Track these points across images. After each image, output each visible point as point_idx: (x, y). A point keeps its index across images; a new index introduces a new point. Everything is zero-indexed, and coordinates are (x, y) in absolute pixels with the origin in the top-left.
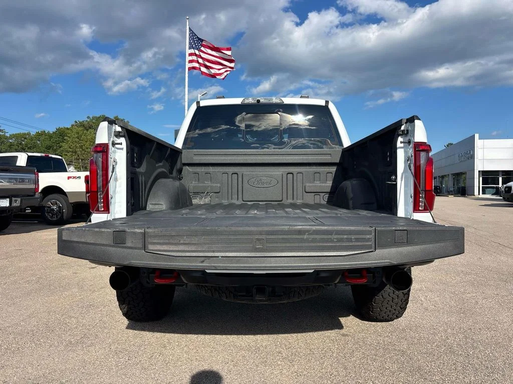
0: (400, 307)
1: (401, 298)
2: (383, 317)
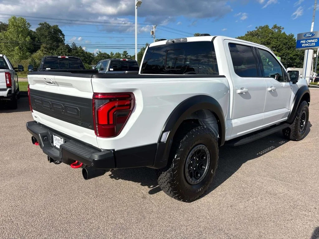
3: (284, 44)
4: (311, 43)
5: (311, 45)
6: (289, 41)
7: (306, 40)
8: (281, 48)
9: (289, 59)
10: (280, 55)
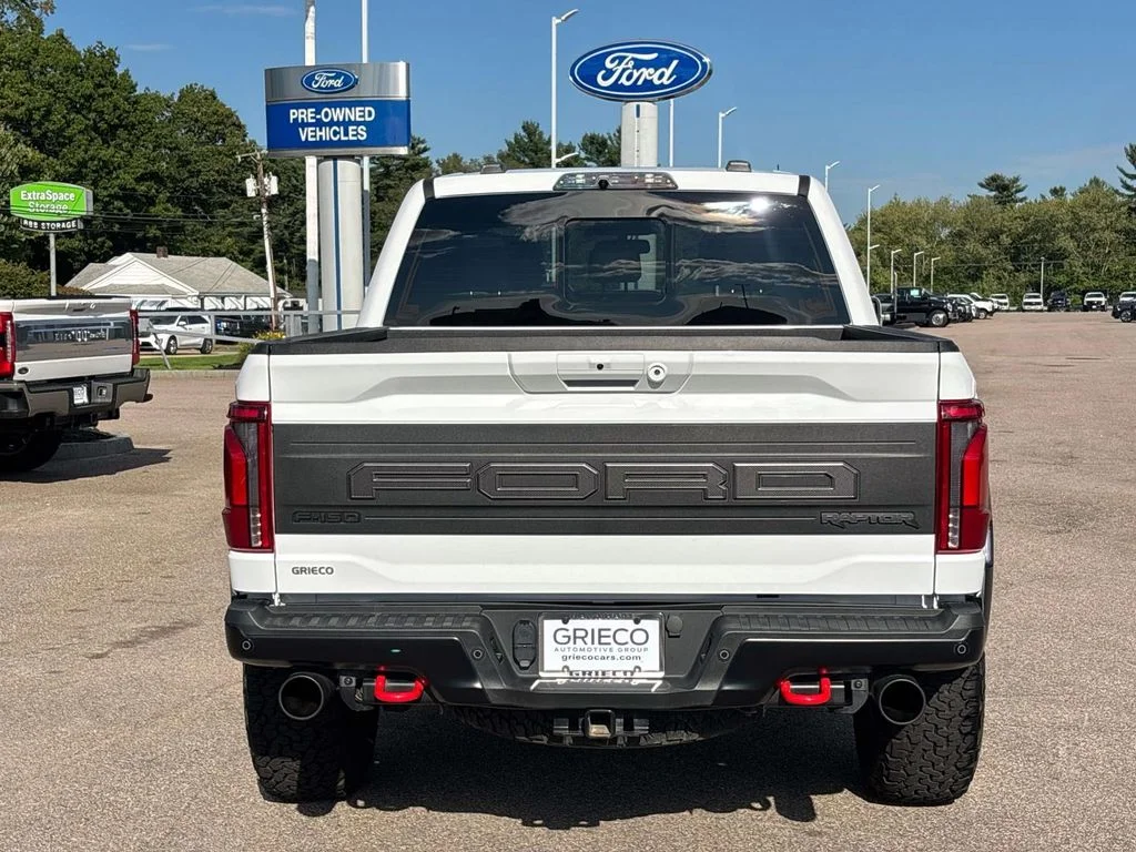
0: (956, 766)
1: (955, 744)
2: (916, 792)
3: (74, 107)
4: (346, 124)
5: (346, 134)
6: (101, 91)
7: (318, 107)
8: (62, 130)
9: (115, 197)
10: (62, 170)
